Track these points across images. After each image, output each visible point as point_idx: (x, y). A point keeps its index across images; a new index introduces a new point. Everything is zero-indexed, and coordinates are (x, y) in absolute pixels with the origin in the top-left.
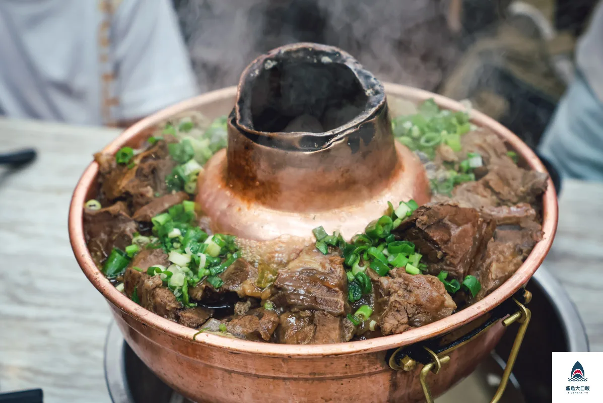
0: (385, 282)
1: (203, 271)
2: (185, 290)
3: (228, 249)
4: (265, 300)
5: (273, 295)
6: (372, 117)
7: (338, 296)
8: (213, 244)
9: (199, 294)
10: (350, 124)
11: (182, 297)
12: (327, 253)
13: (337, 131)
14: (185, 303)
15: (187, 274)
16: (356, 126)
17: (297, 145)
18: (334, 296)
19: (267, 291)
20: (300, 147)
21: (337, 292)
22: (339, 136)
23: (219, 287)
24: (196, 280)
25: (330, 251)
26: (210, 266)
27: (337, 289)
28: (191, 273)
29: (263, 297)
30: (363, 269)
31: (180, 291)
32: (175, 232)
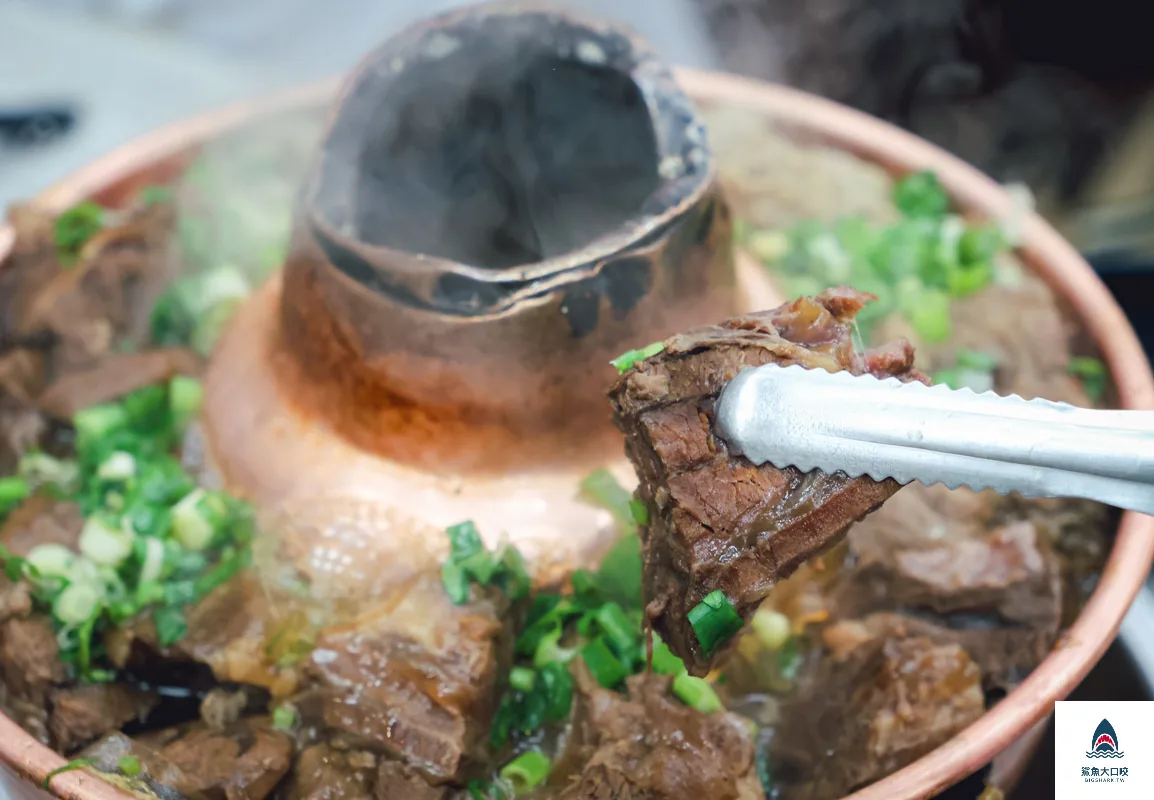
0: (604, 703)
1: (150, 587)
2: (84, 635)
3: (229, 539)
4: (280, 701)
5: (299, 688)
6: (646, 241)
7: (451, 730)
8: (194, 518)
9: (121, 652)
10: (573, 260)
11: (75, 650)
12: (464, 602)
13: (533, 272)
14: (78, 668)
15: (110, 588)
16: (593, 264)
17: (425, 293)
18: (441, 728)
19: (290, 677)
20: (433, 302)
21: (451, 717)
22: (537, 287)
23: (171, 646)
24: (128, 609)
25: (472, 596)
26: (173, 576)
27: (454, 710)
28: (120, 587)
29: (275, 690)
30: (565, 655)
31: (72, 634)
32: (119, 465)
